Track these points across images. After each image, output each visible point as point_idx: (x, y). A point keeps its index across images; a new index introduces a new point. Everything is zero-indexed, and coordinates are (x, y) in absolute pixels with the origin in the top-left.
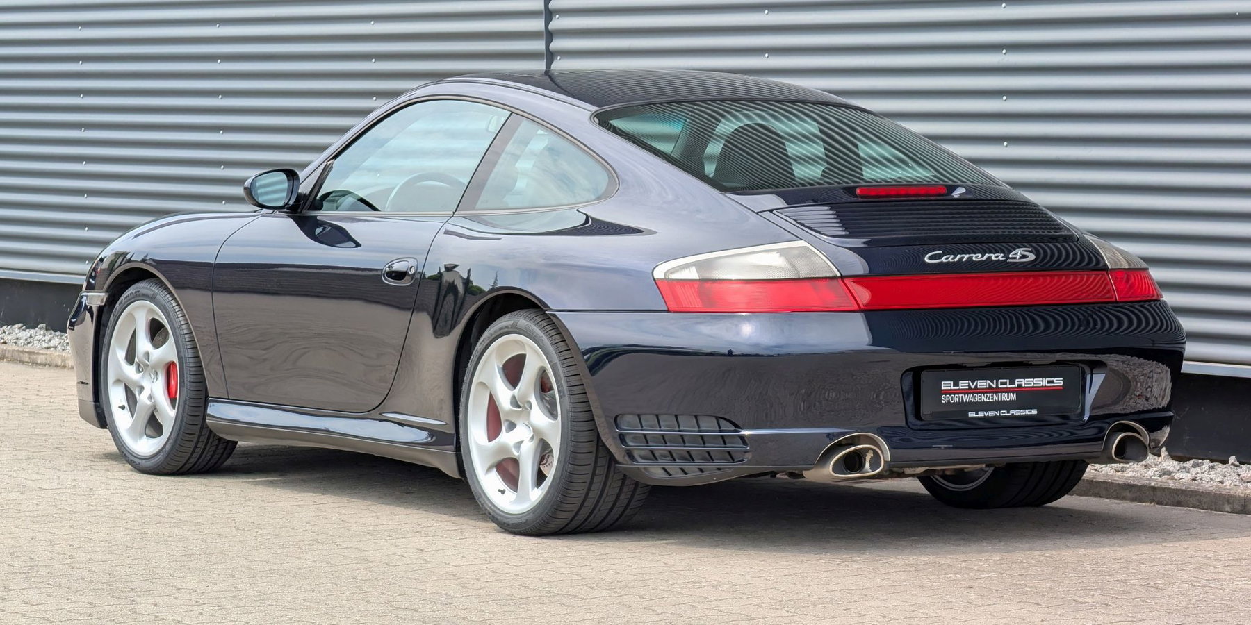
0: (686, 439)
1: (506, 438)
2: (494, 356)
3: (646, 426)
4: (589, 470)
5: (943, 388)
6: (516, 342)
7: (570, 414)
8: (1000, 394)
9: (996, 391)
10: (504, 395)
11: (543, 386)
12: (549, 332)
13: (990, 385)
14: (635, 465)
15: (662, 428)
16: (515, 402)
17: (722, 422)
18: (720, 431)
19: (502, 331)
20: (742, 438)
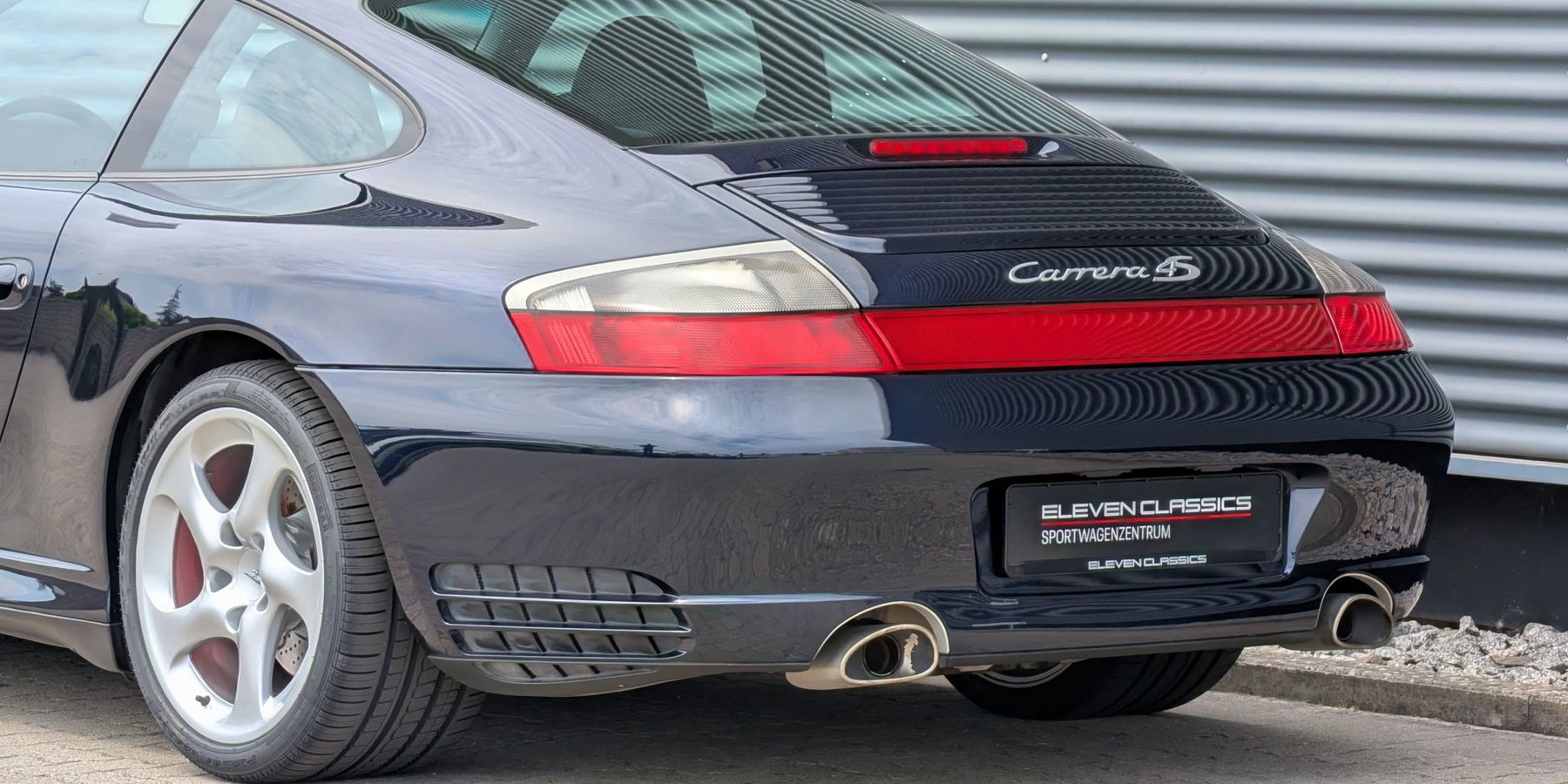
0: (566, 611)
1: (215, 601)
2: (188, 447)
3: (489, 586)
4: (376, 664)
5: (1044, 517)
6: (231, 421)
7: (343, 561)
8: (1143, 527)
9: (1137, 521)
10: (208, 520)
11: (286, 504)
12: (301, 406)
13: (1124, 509)
14: (467, 658)
15: (522, 590)
16: (229, 534)
17: (638, 580)
18: (635, 598)
19: (206, 401)
20: (677, 611)
